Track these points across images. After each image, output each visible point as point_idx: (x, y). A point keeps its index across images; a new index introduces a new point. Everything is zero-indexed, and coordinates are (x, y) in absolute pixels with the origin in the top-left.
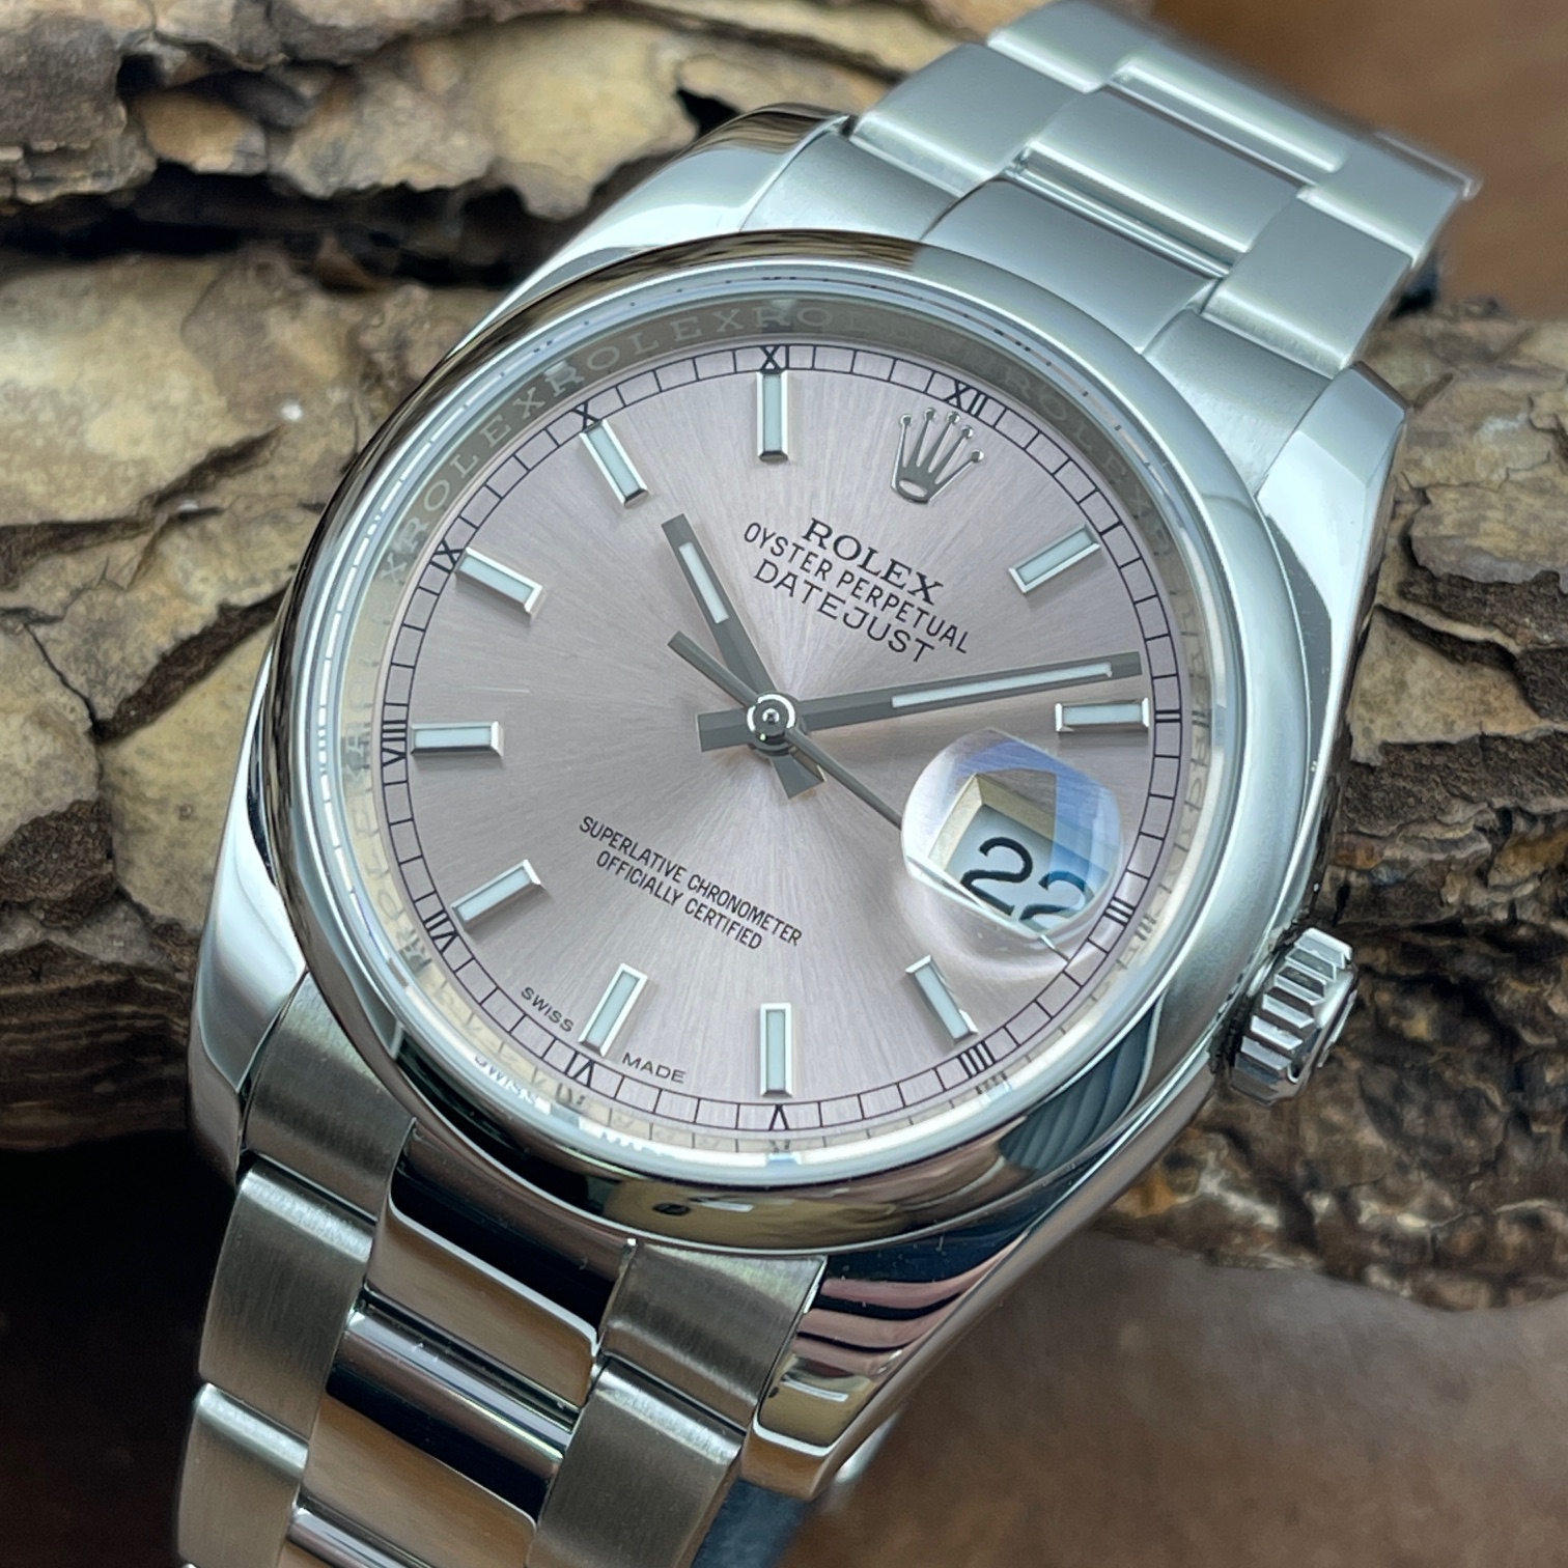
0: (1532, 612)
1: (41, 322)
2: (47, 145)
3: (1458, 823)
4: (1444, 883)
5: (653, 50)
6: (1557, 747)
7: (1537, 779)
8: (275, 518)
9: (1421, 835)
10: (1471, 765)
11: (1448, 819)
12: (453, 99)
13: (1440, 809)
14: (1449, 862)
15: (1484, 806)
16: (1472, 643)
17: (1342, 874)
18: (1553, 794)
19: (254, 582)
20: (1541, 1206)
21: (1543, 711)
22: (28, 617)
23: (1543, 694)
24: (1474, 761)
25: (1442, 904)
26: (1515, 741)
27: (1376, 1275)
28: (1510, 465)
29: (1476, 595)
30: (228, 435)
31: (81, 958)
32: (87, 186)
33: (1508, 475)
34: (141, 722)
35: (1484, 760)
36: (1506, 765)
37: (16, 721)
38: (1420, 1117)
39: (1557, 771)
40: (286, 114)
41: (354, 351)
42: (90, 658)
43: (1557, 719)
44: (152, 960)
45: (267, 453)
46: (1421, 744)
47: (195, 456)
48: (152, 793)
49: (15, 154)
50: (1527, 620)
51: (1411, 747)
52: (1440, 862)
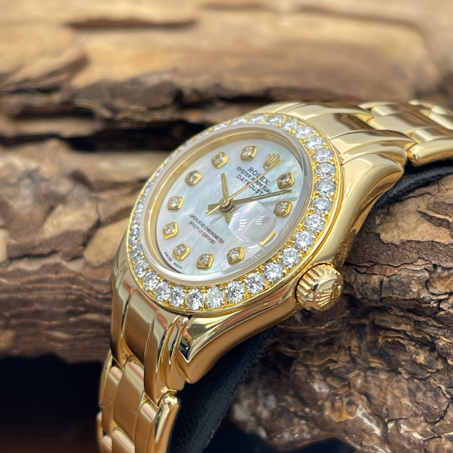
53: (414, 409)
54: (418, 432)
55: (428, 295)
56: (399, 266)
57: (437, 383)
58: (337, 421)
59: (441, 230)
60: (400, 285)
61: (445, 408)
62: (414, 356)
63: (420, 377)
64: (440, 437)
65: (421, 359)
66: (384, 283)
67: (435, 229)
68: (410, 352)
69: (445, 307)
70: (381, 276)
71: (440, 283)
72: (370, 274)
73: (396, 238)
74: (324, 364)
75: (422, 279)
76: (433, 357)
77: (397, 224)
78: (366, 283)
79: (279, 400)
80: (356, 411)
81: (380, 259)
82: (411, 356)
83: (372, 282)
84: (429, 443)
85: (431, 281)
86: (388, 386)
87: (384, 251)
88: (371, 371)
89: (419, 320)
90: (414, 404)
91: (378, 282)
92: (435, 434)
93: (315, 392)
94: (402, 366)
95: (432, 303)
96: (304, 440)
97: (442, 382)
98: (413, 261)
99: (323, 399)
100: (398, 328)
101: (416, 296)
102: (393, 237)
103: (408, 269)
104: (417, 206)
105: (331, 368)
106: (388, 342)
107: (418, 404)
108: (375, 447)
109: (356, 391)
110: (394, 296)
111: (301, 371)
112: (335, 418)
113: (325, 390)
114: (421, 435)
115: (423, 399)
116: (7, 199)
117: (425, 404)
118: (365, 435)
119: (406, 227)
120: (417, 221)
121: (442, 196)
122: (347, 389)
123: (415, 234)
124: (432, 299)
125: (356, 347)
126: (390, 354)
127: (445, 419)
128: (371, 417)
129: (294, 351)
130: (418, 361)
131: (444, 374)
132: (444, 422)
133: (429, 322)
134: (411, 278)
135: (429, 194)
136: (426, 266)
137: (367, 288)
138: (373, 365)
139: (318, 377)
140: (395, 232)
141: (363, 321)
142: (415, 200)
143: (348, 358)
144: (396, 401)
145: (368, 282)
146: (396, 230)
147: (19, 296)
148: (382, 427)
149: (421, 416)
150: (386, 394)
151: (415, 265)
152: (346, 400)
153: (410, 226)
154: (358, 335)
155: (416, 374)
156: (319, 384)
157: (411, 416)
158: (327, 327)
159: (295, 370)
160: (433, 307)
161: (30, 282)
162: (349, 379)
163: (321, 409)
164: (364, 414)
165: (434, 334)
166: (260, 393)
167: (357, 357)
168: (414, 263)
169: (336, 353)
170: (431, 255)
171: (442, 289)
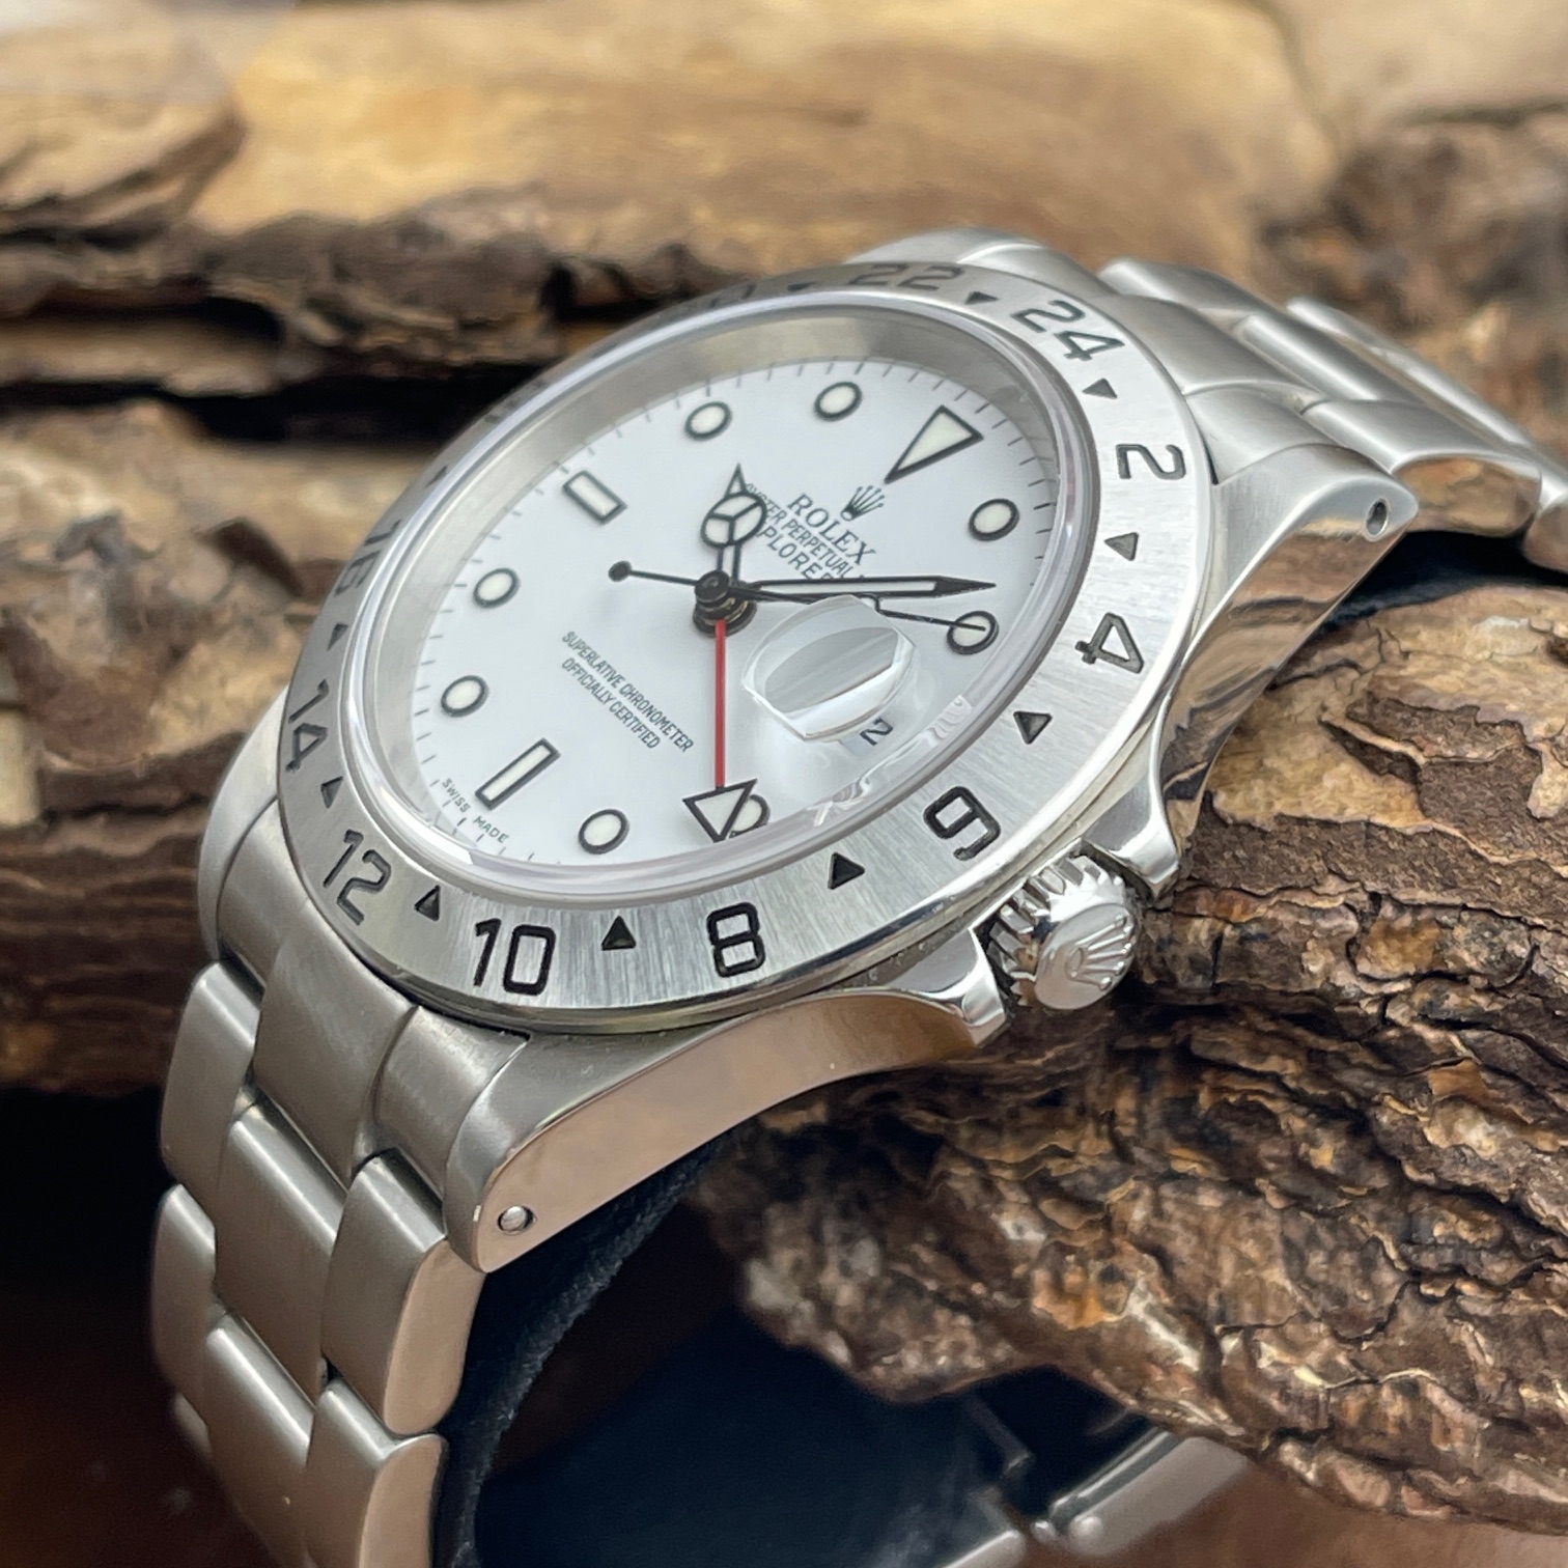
0: (1446, 734)
2: (473, 315)
3: (1328, 895)
4: (1305, 949)
6: (1433, 845)
7: (1411, 872)
9: (1294, 900)
10: (1352, 846)
11: (1320, 890)
13: (1315, 880)
14: (1311, 928)
15: (1357, 884)
16: (1388, 754)
17: (1220, 925)
18: (1422, 887)
20: (1421, 1376)
21: (1428, 813)
23: (1432, 798)
24: (1356, 844)
25: (1302, 969)
26: (1398, 833)
28: (1497, 650)
29: (1405, 717)
32: (493, 354)
33: (1491, 656)
35: (1366, 846)
36: (1385, 853)
38: (1323, 1263)
39: (1430, 866)
43: (1439, 820)
46: (1311, 819)
49: (449, 322)
50: (1440, 739)
51: (1303, 821)
52: (1304, 926)
53: (1299, 1298)
54: (1310, 1367)
55: (1354, 981)
56: (1268, 897)
57: (1369, 1227)
58: (1071, 1327)
59: (1394, 786)
60: (1274, 950)
61: (1389, 1300)
62: (1303, 1148)
63: (1320, 1207)
64: (1373, 1381)
65: (1325, 1156)
66: (1225, 943)
67: (1374, 780)
68: (1292, 1136)
69: (1403, 1015)
70: (1216, 921)
71: (1388, 946)
72: (1181, 914)
73: (1262, 809)
74: (1033, 1161)
75: (1338, 935)
76: (1359, 1151)
77: (1261, 764)
78: (1171, 941)
79: (887, 1257)
80: (1128, 1299)
81: (1214, 869)
82: (1295, 1148)
83: (1191, 938)
84: (1342, 1400)
85: (1362, 942)
86: (1222, 1228)
87: (1224, 848)
88: (1171, 1184)
89: (1322, 1048)
90: (1299, 1286)
91: (1207, 941)
92: (1359, 1373)
93: (1005, 1242)
94: (1264, 1173)
95: (1364, 1003)
96: (966, 1372)
97: (1384, 1225)
98: (1310, 880)
99: (1027, 1260)
100: (1259, 1068)
101: (1318, 985)
102: (1251, 805)
103: (1295, 904)
104: (1318, 704)
105: (1054, 1174)
106: (1226, 1102)
107: (1314, 1285)
108: (1182, 1402)
109: (1130, 1242)
110: (1254, 981)
111: (964, 1179)
112: (1064, 1316)
113: (1034, 1236)
114: (1321, 1375)
115: (1327, 1272)
117: (1329, 1287)
118: (1153, 1367)
119: (1288, 774)
120: (1319, 755)
121: (1394, 680)
122: (1100, 1234)
123: (1317, 799)
124: (1362, 992)
125: (1130, 1114)
126: (1234, 1138)
127: (1391, 1333)
128: (1171, 1319)
129: (944, 1121)
130: (1316, 1164)
131: (1390, 1202)
132: (1389, 1342)
133: (1350, 1055)
134: (1304, 930)
135: (1353, 665)
136: (1350, 896)
137: (1174, 957)
138: (1179, 1166)
139: (1013, 1196)
140: (1258, 790)
141: (1156, 1041)
142: (1314, 686)
143: (1106, 1146)
144: (1248, 1276)
145: (1177, 937)
146: (1260, 782)
148: (1201, 1347)
149: (1319, 1320)
150: (1215, 1253)
151: (1317, 894)
152: (1097, 1266)
153: (1301, 771)
154: (1137, 1080)
155: (1308, 1198)
156: (1016, 1217)
157: (1291, 1317)
158: (1048, 1063)
159: (945, 1176)
160: (1367, 1016)
162: (1109, 1206)
163: (1022, 1290)
164: (1151, 1311)
165: (1366, 1090)
166: (830, 1230)
167: (1130, 1145)
168: (1314, 888)
169: (1070, 1128)
170: (1363, 865)
171: (1394, 966)
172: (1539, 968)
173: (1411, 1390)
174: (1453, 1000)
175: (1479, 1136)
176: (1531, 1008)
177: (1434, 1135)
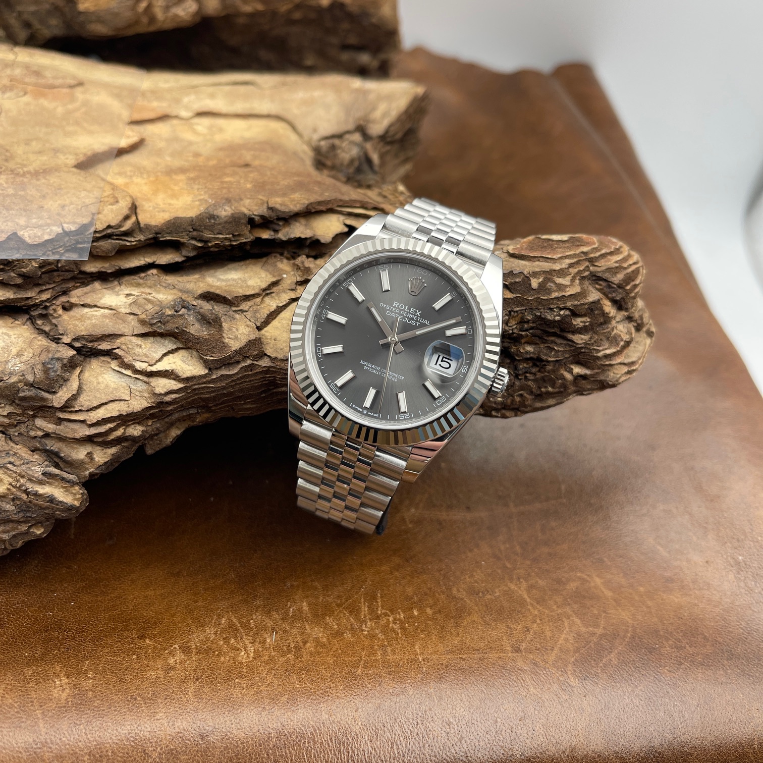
1: (236, 269)
2: (237, 233)
5: (339, 218)
6: (517, 299)
7: (514, 305)
8: (284, 292)
12: (306, 225)
15: (506, 310)
18: (518, 307)
19: (282, 302)
20: (522, 392)
21: (514, 293)
22: (243, 311)
23: (513, 290)
26: (510, 299)
27: (494, 413)
30: (274, 279)
31: (259, 366)
32: (244, 241)
34: (265, 327)
35: (505, 302)
36: (509, 303)
37: (243, 326)
39: (518, 303)
40: (277, 228)
41: (294, 264)
42: (254, 317)
43: (517, 294)
44: (272, 365)
45: (281, 283)
47: (270, 283)
48: (269, 337)
49: (231, 236)
50: (509, 279)
64: (512, 396)
71: (512, 320)
75: (506, 320)
85: (509, 320)
97: (510, 368)
114: (502, 398)
116: (185, 329)
124: (510, 329)
131: (510, 364)
132: (515, 388)
133: (504, 341)
147: (225, 392)
160: (510, 333)
161: (232, 381)
165: (508, 346)
171: (514, 323)
172: (543, 316)
173: (521, 395)
174: (526, 326)
175: (529, 348)
176: (542, 324)
177: (522, 351)
